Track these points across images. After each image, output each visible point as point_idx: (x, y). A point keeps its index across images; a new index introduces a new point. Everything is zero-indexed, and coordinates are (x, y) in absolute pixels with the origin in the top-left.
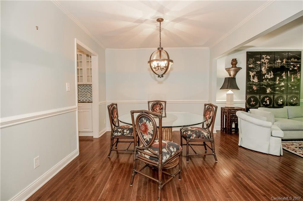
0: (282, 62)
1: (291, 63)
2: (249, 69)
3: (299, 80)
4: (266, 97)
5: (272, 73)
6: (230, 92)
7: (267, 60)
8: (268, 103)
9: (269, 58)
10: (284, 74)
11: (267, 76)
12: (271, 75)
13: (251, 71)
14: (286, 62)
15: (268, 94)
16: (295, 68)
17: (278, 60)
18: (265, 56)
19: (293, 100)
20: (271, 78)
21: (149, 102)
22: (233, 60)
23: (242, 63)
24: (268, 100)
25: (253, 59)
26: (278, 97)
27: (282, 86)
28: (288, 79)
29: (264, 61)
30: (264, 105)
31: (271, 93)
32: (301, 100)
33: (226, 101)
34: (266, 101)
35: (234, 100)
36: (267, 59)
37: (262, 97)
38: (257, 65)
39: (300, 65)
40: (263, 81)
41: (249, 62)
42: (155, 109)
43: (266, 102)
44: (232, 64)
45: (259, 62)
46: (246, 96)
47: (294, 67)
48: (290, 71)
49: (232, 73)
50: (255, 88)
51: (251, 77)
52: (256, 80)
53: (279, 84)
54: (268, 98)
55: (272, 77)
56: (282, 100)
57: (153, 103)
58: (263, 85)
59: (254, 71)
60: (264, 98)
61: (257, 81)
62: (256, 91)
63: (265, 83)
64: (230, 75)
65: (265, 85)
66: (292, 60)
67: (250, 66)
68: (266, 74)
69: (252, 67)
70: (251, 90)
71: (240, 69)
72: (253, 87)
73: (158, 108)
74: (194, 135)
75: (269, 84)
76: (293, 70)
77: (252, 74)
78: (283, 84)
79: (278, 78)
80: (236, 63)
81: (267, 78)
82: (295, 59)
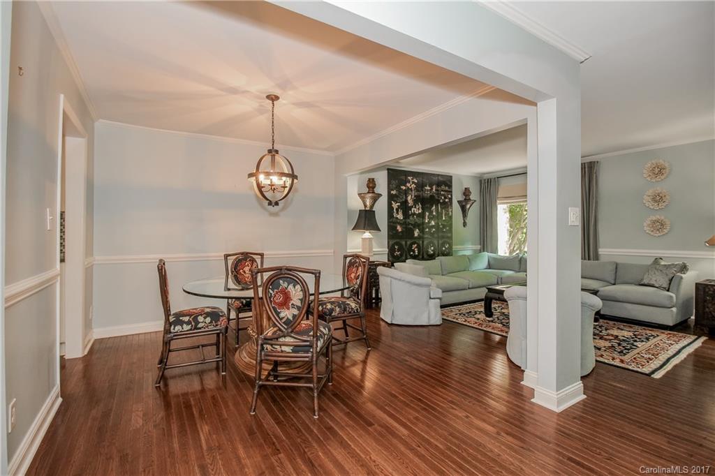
0: (432, 189)
1: (442, 193)
2: (391, 198)
3: (451, 217)
4: (414, 243)
5: (420, 206)
6: (367, 235)
7: (414, 185)
8: (417, 252)
9: (416, 181)
10: (434, 207)
11: (414, 211)
12: (419, 209)
13: (394, 201)
14: (436, 190)
15: (416, 238)
16: (447, 200)
17: (426, 186)
18: (412, 179)
19: (445, 248)
20: (419, 213)
21: (226, 256)
22: (369, 179)
23: (382, 187)
24: (416, 248)
25: (396, 181)
26: (428, 243)
27: (433, 227)
28: (439, 216)
29: (411, 186)
30: (411, 255)
31: (419, 237)
32: (454, 247)
33: (360, 250)
34: (414, 249)
35: (374, 250)
36: (413, 183)
37: (408, 243)
38: (401, 191)
39: (452, 196)
40: (409, 218)
41: (390, 186)
42: (241, 271)
43: (414, 251)
44: (368, 187)
45: (404, 188)
46: (388, 242)
47: (445, 198)
48: (441, 203)
49: (368, 202)
50: (399, 228)
51: (395, 210)
52: (400, 216)
53: (429, 222)
54: (416, 245)
55: (420, 211)
56: (432, 248)
57: (235, 257)
58: (409, 224)
59: (398, 201)
60: (411, 245)
61: (402, 218)
62: (401, 234)
63: (411, 221)
64: (365, 206)
65: (412, 225)
66: (442, 187)
67: (392, 192)
68: (412, 207)
69: (395, 194)
70: (394, 232)
71: (380, 195)
72: (396, 227)
73: (247, 269)
74: (338, 309)
75: (417, 222)
76: (444, 203)
77: (395, 205)
78: (433, 223)
79: (427, 214)
80: (374, 187)
81: (414, 214)
82: (446, 186)
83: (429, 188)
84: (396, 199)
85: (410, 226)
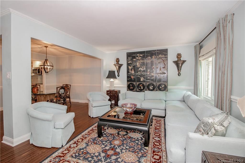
4: (141, 84)
7: (140, 57)
8: (142, 88)
9: (142, 56)
11: (140, 69)
12: (143, 68)
13: (130, 66)
17: (148, 57)
18: (139, 55)
19: (162, 87)
22: (117, 59)
23: (124, 61)
24: (142, 86)
25: (131, 57)
26: (149, 84)
27: (153, 76)
28: (157, 71)
29: (138, 58)
30: (139, 89)
34: (141, 86)
36: (140, 56)
37: (137, 84)
38: (133, 61)
41: (128, 60)
43: (141, 88)
45: (135, 60)
46: (127, 83)
54: (142, 85)
55: (144, 69)
56: (152, 87)
59: (132, 66)
60: (139, 85)
61: (134, 73)
62: (133, 80)
63: (139, 74)
65: (139, 75)
66: (159, 56)
67: (129, 62)
68: (140, 67)
71: (121, 65)
72: (131, 77)
75: (142, 74)
77: (130, 68)
78: (152, 74)
80: (119, 61)
81: (141, 71)
82: (162, 55)
83: (150, 58)
84: (130, 65)
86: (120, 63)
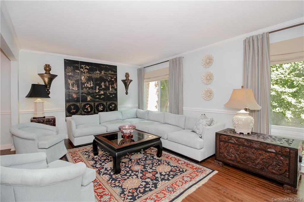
0: (101, 73)
1: (109, 75)
2: (67, 77)
3: (116, 90)
4: (87, 104)
5: (92, 83)
6: (39, 100)
7: (86, 70)
8: (89, 110)
9: (88, 68)
10: (103, 83)
11: (87, 85)
12: (90, 84)
13: (69, 79)
14: (104, 73)
15: (89, 101)
16: (112, 80)
17: (97, 71)
18: (84, 66)
19: (112, 106)
22: (46, 65)
23: (59, 70)
24: (89, 107)
25: (72, 67)
27: (102, 94)
28: (107, 88)
29: (84, 70)
30: (85, 112)
31: (91, 101)
32: (118, 106)
33: (34, 110)
34: (87, 108)
36: (86, 68)
38: (76, 73)
39: (117, 77)
40: (82, 90)
41: (66, 70)
43: (87, 109)
44: (45, 69)
45: (78, 71)
46: (66, 104)
47: (112, 78)
48: (109, 82)
49: (46, 80)
50: (75, 96)
51: (70, 85)
52: (75, 88)
53: (99, 92)
54: (89, 105)
55: (92, 86)
56: (102, 107)
59: (73, 79)
60: (85, 106)
61: (77, 90)
62: (76, 99)
63: (85, 91)
65: (85, 93)
66: (109, 72)
67: (68, 74)
68: (85, 83)
69: (71, 75)
70: (71, 98)
72: (72, 95)
75: (89, 92)
76: (111, 81)
77: (71, 82)
78: (102, 92)
79: (97, 87)
80: (50, 70)
81: (87, 87)
82: (112, 71)
83: (99, 72)
84: (71, 78)
85: (84, 94)
86: (51, 72)
